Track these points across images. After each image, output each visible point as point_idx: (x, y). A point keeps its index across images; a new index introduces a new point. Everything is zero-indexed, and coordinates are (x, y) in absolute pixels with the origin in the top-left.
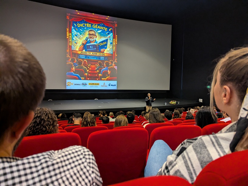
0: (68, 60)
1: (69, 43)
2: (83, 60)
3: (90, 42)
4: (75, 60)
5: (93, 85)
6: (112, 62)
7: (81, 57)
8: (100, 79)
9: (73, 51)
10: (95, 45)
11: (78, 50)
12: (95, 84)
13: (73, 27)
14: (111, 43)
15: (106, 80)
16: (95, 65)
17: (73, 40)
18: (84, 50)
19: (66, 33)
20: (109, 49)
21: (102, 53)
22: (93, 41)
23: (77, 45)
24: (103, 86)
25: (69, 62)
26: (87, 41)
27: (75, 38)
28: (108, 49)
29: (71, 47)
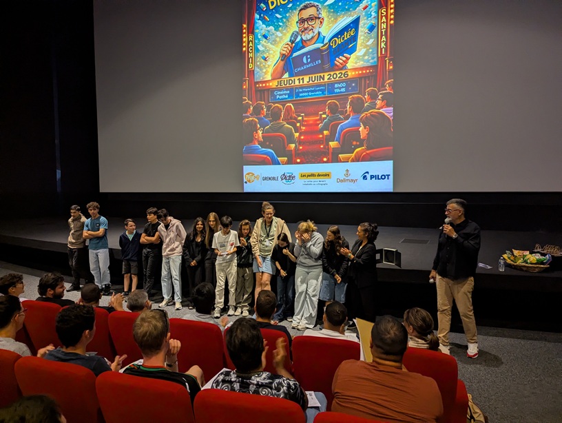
0: (246, 113)
1: (249, 63)
2: (284, 106)
3: (304, 43)
4: (263, 109)
5: (312, 179)
6: (373, 96)
7: (278, 97)
8: (334, 159)
9: (258, 83)
10: (318, 49)
11: (269, 77)
12: (319, 175)
13: (257, 16)
14: (371, 28)
15: (353, 161)
16: (317, 114)
17: (258, 50)
18: (286, 75)
19: (242, 38)
20: (364, 50)
23: (269, 63)
24: (342, 181)
25: (248, 117)
26: (295, 45)
27: (263, 46)
28: (360, 51)
29: (252, 73)
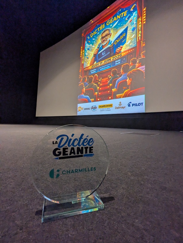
1: (82, 61)
5: (104, 108)
7: (92, 72)
8: (114, 97)
10: (109, 48)
12: (107, 106)
13: (86, 42)
14: (133, 30)
15: (123, 97)
16: (107, 77)
18: (95, 63)
20: (130, 41)
21: (117, 55)
22: (107, 43)
23: (89, 59)
26: (99, 49)
27: (88, 53)
28: (127, 43)
29: (83, 65)
